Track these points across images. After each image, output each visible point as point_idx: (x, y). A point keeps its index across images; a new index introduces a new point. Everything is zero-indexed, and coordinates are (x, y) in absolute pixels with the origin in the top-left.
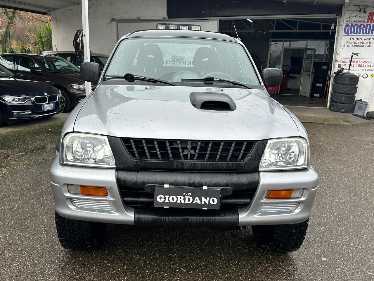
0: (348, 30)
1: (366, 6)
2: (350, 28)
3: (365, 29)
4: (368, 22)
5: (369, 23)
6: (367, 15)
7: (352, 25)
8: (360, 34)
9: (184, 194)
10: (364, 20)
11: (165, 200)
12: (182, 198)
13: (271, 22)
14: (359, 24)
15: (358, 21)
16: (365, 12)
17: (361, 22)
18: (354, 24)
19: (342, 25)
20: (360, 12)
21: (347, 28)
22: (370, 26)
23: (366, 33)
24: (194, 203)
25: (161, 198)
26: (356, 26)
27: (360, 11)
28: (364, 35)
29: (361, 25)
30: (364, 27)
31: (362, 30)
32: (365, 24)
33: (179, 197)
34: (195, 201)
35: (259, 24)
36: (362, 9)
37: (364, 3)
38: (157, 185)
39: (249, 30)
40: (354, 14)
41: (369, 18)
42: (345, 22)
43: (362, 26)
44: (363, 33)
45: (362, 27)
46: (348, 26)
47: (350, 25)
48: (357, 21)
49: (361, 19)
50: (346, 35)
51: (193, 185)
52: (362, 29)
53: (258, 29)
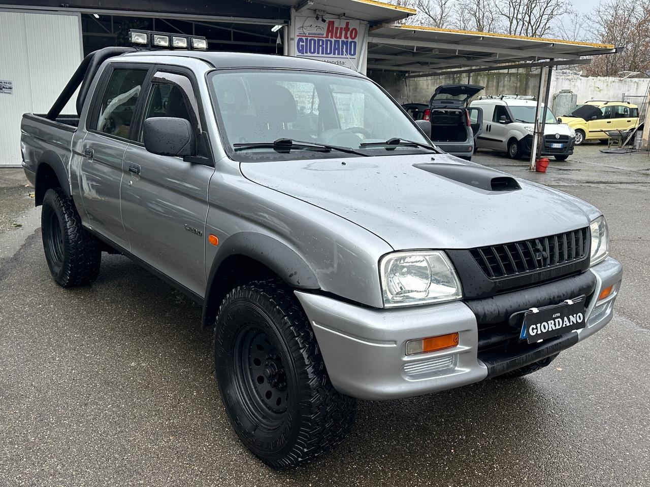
0: (302, 46)
1: (324, 11)
2: (304, 44)
3: (324, 46)
4: (327, 37)
5: (329, 39)
6: (325, 25)
7: (307, 39)
8: (319, 53)
9: (554, 316)
10: (322, 32)
11: (537, 331)
12: (552, 322)
13: (146, 22)
14: (316, 39)
15: (315, 34)
16: (324, 21)
17: (318, 36)
18: (309, 38)
19: (293, 39)
20: (318, 20)
21: (301, 43)
22: (331, 42)
23: (327, 53)
24: (564, 326)
25: (533, 329)
26: (313, 41)
27: (317, 18)
28: (324, 55)
29: (319, 41)
30: (323, 44)
31: (321, 48)
32: (324, 39)
33: (549, 322)
34: (565, 323)
35: (123, 23)
36: (318, 15)
37: (322, 7)
38: (525, 311)
39: (108, 33)
40: (308, 23)
41: (328, 31)
42: (297, 33)
43: (321, 42)
44: (323, 53)
45: (321, 44)
46: (300, 40)
47: (304, 38)
48: (313, 34)
49: (318, 32)
50: (300, 54)
51: (553, 302)
52: (321, 46)
53: (123, 33)
